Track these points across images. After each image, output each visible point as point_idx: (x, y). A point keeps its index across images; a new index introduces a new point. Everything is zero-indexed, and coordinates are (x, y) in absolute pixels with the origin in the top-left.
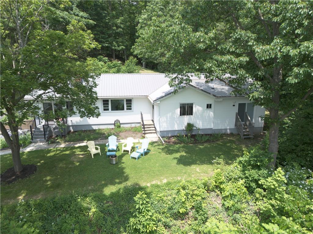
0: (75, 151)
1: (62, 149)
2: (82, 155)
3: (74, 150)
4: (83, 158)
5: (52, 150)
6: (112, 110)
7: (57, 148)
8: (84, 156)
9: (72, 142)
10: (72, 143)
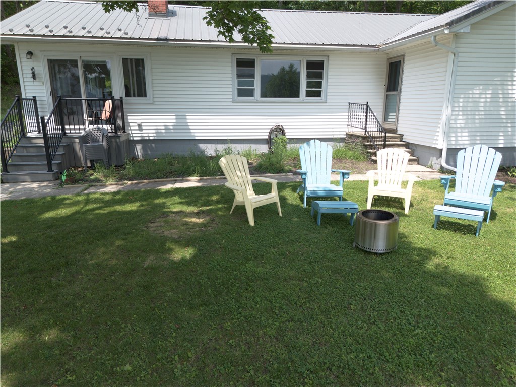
0: (164, 203)
1: (108, 197)
2: (198, 214)
3: (157, 201)
4: (203, 225)
5: (68, 201)
6: (264, 95)
7: (88, 194)
8: (208, 218)
9: (146, 179)
10: (146, 181)
